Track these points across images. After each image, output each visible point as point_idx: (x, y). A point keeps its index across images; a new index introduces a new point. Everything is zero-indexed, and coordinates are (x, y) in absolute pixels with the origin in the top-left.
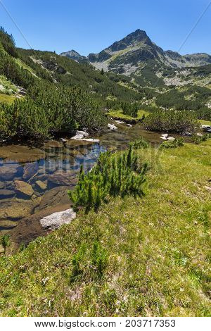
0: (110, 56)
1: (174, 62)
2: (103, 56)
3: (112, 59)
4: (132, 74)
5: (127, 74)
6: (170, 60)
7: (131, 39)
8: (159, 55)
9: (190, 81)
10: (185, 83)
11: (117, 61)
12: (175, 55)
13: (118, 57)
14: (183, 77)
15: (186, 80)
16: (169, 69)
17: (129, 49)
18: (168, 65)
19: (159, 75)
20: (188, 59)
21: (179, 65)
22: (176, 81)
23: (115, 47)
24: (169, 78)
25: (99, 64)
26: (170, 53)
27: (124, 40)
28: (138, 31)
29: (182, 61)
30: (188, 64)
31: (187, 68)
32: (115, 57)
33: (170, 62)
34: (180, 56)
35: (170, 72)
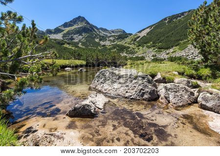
0: (63, 31)
1: (105, 33)
2: (57, 31)
3: (65, 32)
4: (80, 41)
5: (76, 41)
6: (103, 32)
7: (76, 21)
8: (95, 30)
9: (115, 43)
10: (112, 43)
11: (68, 33)
12: (105, 30)
13: (69, 31)
14: (111, 41)
15: (113, 42)
16: (103, 37)
17: (75, 26)
18: (102, 35)
19: (97, 40)
20: (113, 32)
21: (109, 35)
22: (107, 43)
23: (66, 25)
24: (103, 41)
25: (55, 35)
26: (102, 29)
27: (71, 21)
28: (80, 17)
29: (110, 33)
30: (113, 34)
31: (113, 36)
32: (67, 31)
33: (103, 33)
34: (108, 31)
35: (103, 38)
